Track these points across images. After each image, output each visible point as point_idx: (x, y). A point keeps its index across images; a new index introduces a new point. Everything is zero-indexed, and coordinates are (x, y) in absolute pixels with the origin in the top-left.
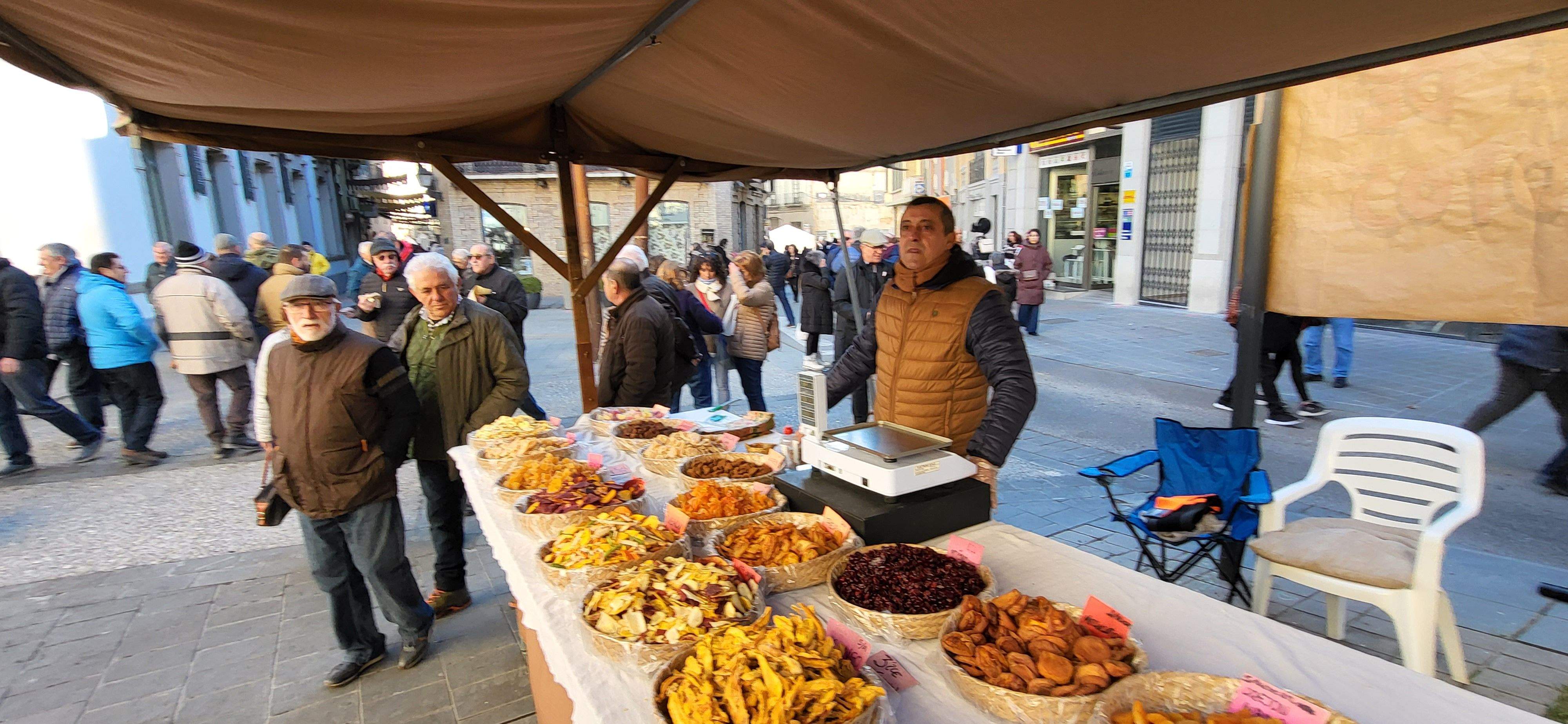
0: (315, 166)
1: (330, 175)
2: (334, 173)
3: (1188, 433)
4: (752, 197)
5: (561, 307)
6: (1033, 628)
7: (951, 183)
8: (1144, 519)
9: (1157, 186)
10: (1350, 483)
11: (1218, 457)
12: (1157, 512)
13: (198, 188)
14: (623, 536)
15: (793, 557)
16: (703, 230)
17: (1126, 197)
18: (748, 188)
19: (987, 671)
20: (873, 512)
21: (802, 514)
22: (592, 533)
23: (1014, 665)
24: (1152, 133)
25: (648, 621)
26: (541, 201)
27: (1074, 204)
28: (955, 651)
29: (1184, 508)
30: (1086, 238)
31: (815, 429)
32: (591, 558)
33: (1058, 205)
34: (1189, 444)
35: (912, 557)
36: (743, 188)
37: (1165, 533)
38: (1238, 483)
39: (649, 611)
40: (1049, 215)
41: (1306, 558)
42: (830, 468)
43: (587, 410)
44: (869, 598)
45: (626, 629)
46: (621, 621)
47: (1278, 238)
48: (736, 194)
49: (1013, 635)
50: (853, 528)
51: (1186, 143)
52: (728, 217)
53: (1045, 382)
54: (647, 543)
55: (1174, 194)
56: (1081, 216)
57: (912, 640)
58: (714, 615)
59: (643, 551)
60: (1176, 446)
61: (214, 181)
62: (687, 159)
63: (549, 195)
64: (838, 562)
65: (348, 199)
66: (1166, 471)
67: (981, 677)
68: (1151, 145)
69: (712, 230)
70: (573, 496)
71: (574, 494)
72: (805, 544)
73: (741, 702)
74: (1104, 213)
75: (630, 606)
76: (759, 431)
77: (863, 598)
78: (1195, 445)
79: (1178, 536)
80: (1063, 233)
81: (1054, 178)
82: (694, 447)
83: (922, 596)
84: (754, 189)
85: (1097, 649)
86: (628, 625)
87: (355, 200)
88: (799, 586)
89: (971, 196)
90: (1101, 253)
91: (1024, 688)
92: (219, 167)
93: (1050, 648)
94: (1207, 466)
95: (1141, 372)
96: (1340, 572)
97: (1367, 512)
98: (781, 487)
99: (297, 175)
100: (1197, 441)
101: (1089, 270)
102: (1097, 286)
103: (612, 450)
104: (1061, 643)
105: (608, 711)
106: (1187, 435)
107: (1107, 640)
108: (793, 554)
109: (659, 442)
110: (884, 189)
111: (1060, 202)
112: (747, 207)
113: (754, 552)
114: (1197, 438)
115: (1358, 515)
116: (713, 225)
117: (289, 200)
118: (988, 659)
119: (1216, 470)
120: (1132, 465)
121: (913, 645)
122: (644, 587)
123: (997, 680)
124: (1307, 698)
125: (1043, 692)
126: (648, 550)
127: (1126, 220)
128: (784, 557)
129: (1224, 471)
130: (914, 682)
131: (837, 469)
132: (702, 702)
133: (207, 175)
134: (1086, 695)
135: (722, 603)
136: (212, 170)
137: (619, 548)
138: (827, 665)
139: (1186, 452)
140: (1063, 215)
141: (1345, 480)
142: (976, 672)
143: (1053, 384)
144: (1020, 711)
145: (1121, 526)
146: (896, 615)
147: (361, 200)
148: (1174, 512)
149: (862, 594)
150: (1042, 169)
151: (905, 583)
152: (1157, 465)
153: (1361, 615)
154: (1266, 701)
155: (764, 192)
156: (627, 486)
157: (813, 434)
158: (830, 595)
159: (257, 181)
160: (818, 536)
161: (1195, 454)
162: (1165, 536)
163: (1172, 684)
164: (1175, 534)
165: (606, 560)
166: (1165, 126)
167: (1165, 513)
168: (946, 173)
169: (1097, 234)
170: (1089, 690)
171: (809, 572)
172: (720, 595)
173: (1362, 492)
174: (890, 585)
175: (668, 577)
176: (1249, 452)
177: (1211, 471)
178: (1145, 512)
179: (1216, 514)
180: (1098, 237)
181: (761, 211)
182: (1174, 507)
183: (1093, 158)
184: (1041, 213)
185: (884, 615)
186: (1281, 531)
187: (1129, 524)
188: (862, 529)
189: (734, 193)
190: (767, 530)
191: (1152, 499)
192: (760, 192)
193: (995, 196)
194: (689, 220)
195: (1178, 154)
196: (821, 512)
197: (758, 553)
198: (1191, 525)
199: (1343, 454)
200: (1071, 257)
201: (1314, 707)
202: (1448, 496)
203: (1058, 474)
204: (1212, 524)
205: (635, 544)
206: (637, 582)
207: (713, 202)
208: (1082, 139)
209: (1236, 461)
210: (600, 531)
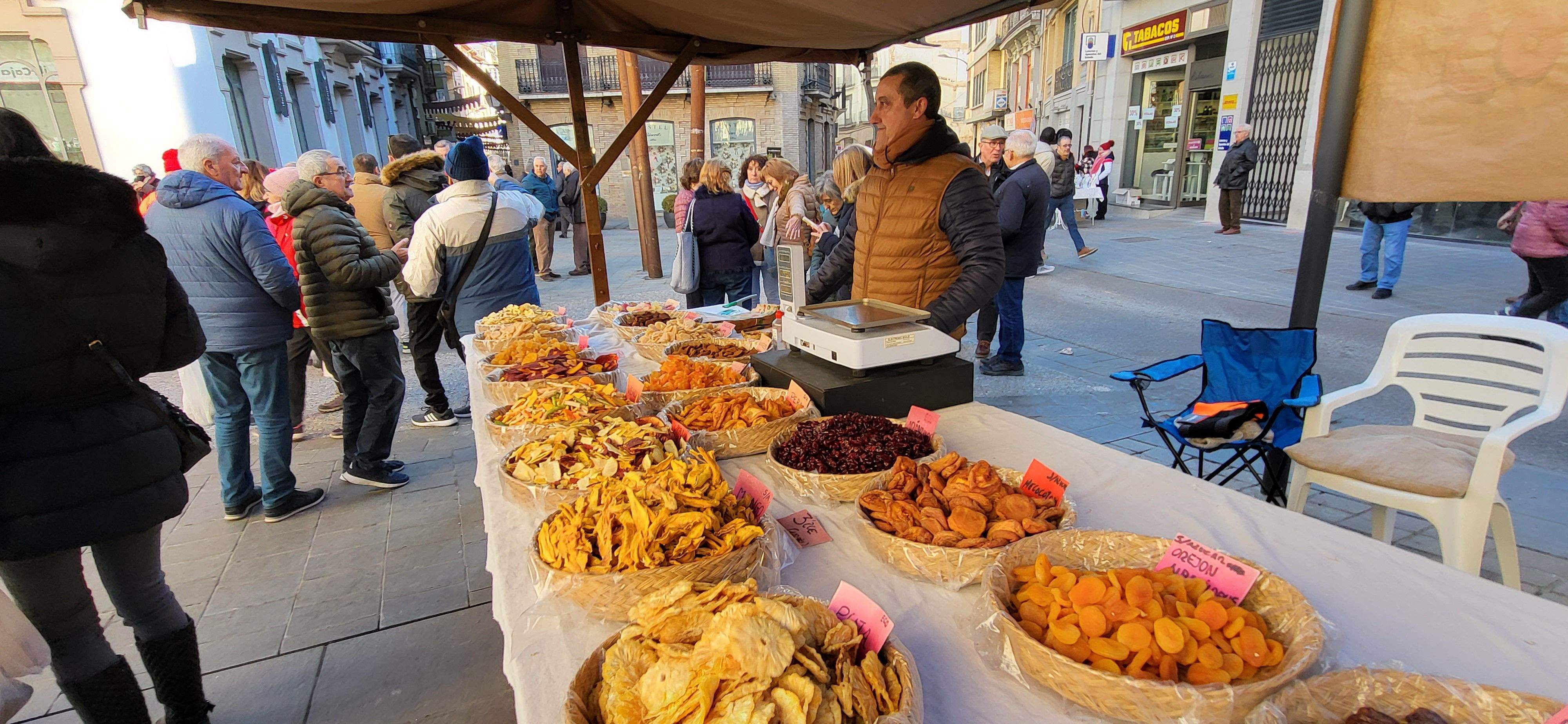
0: (391, 89)
1: (408, 97)
2: (411, 97)
3: (1237, 334)
4: (821, 115)
5: (627, 228)
6: (957, 486)
7: (1035, 94)
8: (1178, 426)
9: (1262, 89)
10: (1414, 388)
11: (1267, 361)
12: (1194, 418)
13: (281, 111)
14: (568, 397)
15: (741, 424)
16: (768, 149)
17: (1226, 103)
18: (817, 104)
19: (897, 526)
20: (838, 384)
21: (768, 389)
22: (539, 394)
23: (924, 518)
24: (1261, 28)
25: (563, 470)
26: (607, 121)
27: (1168, 112)
28: (871, 507)
29: (1222, 414)
30: (1179, 151)
31: (792, 304)
32: (534, 417)
33: (1149, 113)
34: (1238, 347)
35: (862, 425)
36: (812, 105)
37: (1198, 440)
38: (1289, 388)
39: (566, 463)
40: (1140, 126)
41: (1349, 464)
42: (805, 344)
43: (598, 304)
44: (804, 460)
45: (542, 477)
46: (537, 469)
47: (1361, 111)
48: (804, 110)
49: (936, 493)
50: (812, 399)
51: (1300, 38)
52: (795, 134)
53: (1111, 300)
54: (590, 405)
55: (1282, 97)
56: (1175, 125)
57: (841, 502)
58: (630, 466)
59: (585, 412)
60: (1224, 350)
61: (296, 102)
62: (702, 39)
63: (614, 114)
64: (788, 429)
65: (426, 123)
66: (1209, 376)
67: (893, 533)
68: (1259, 43)
69: (780, 149)
70: (539, 366)
71: (542, 364)
72: (755, 412)
73: (609, 535)
74: (1203, 124)
75: (548, 456)
76: (764, 323)
77: (797, 461)
78: (1244, 348)
79: (1211, 442)
80: (1153, 145)
81: (1149, 87)
82: (686, 332)
83: (858, 460)
84: (823, 105)
85: (1021, 508)
86: (543, 473)
87: (433, 124)
88: (742, 451)
89: (1055, 108)
90: (1196, 167)
91: (929, 541)
92: (301, 90)
93: (969, 504)
94: (1256, 370)
95: (1219, 291)
96: (1383, 479)
97: (1428, 418)
98: (756, 365)
99: (375, 98)
100: (1245, 344)
101: (1181, 185)
102: (1185, 204)
103: (614, 340)
104: (983, 501)
105: (508, 551)
106: (1236, 338)
107: (1036, 500)
108: (742, 421)
109: (654, 328)
110: (965, 106)
111: (1153, 109)
112: (816, 124)
113: (704, 419)
114: (1246, 340)
115: (1419, 422)
116: (779, 144)
117: (368, 123)
118: (900, 513)
119: (1265, 375)
120: (1171, 369)
121: (843, 507)
122: (571, 441)
123: (905, 533)
124: (1241, 559)
125: (948, 544)
126: (589, 412)
127: (1224, 129)
128: (733, 424)
129: (1273, 376)
130: (827, 538)
131: (811, 346)
132: (568, 533)
133: (289, 98)
134: (991, 548)
135: (641, 455)
136: (293, 92)
137: (562, 408)
138: (710, 505)
139: (1232, 355)
140: (1154, 125)
141: (1408, 385)
142: (888, 528)
143: (1119, 302)
144: (920, 563)
145: (1153, 434)
146: (822, 475)
147: (437, 123)
148: (1210, 418)
149: (798, 458)
150: (1134, 75)
151: (845, 448)
152: (1202, 368)
153: (1415, 534)
154: (1195, 562)
155: (835, 108)
156: (601, 360)
157: (790, 310)
158: (769, 460)
159: (337, 104)
160: (772, 406)
161: (1243, 358)
162: (1198, 442)
163: (1095, 543)
164: (1208, 440)
165: (547, 418)
166: (1277, 19)
167: (1201, 419)
168: (1031, 85)
169: (1192, 145)
170: (995, 543)
171: (753, 437)
172: (639, 448)
173: (1425, 396)
174: (831, 450)
175: (599, 434)
176: (1303, 354)
177: (1259, 376)
178: (1180, 418)
179: (1259, 421)
180: (1193, 148)
181: (831, 130)
182: (1211, 414)
183: (1193, 59)
184: (1131, 123)
185: (811, 475)
186: (1327, 437)
187: (1162, 432)
188: (822, 401)
189: (801, 109)
190: (721, 399)
191: (1191, 406)
192: (830, 109)
193: (1082, 107)
194: (755, 139)
195: (1290, 51)
196: (786, 387)
197: (707, 421)
198: (1228, 431)
199: (1408, 355)
200: (1161, 171)
201: (1245, 567)
202: (1527, 400)
203: (1107, 390)
204: (1252, 430)
205: (578, 405)
206: (563, 436)
207: (779, 118)
208: (1182, 38)
209: (1289, 366)
210: (547, 392)
